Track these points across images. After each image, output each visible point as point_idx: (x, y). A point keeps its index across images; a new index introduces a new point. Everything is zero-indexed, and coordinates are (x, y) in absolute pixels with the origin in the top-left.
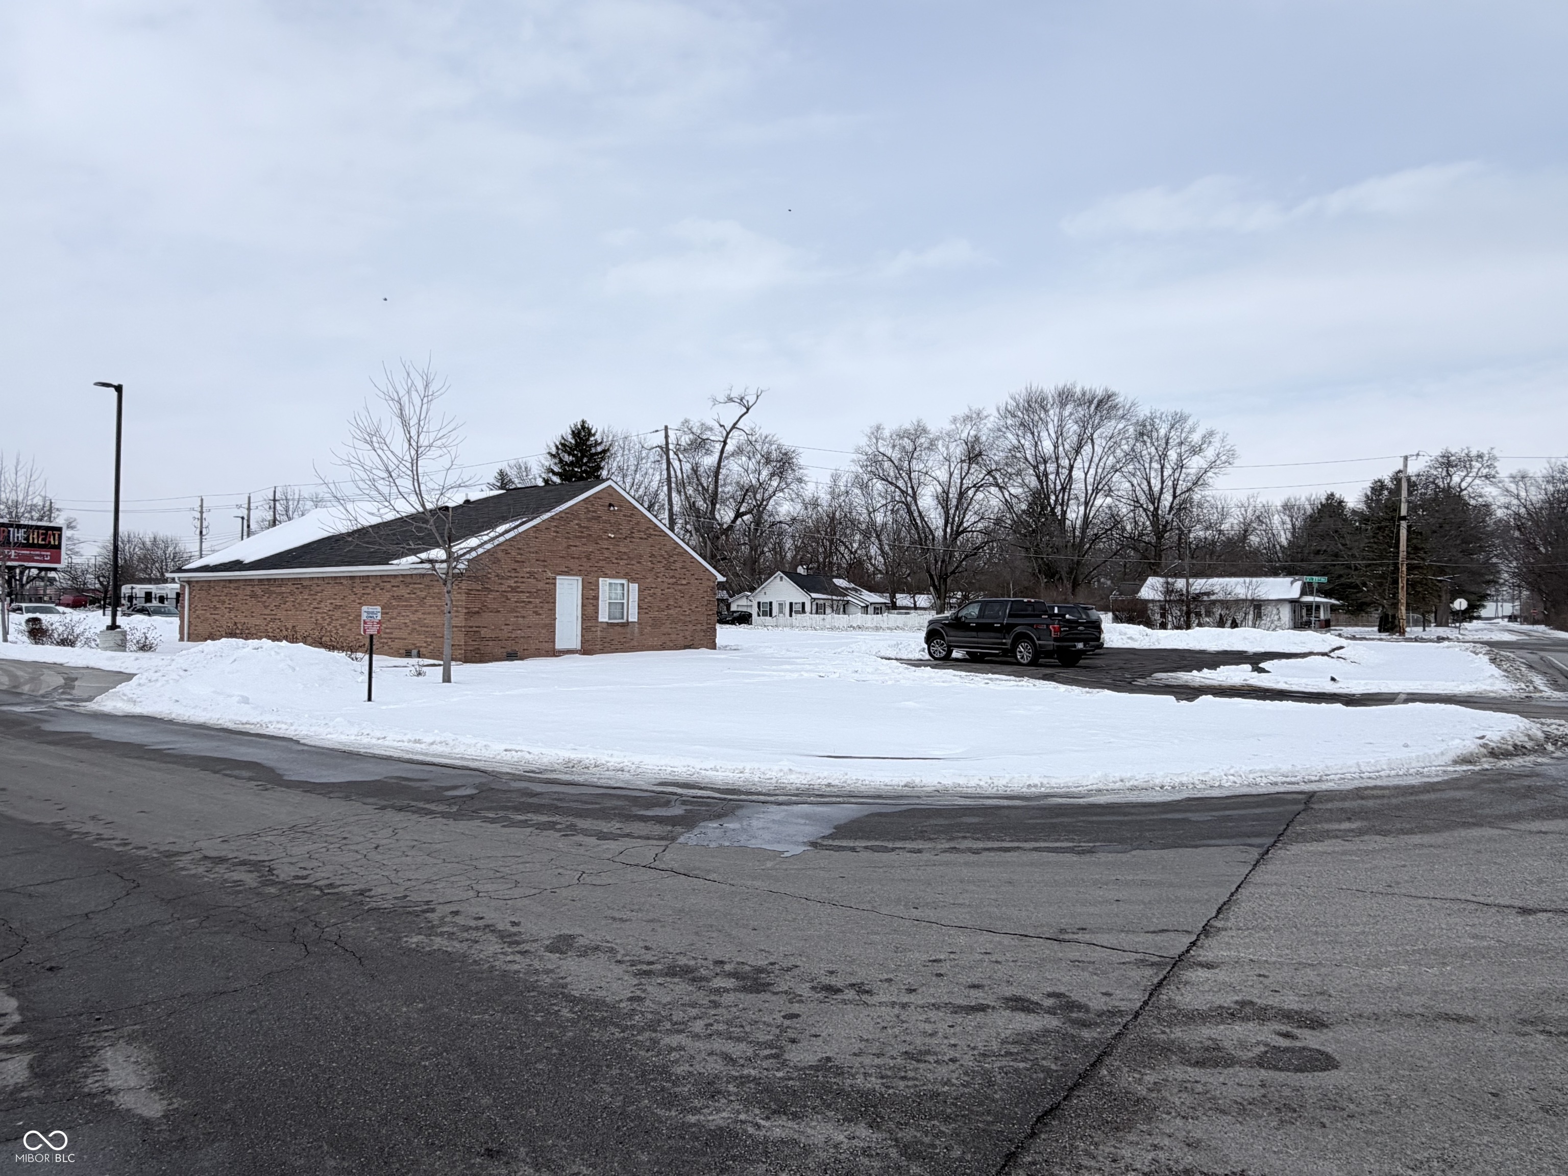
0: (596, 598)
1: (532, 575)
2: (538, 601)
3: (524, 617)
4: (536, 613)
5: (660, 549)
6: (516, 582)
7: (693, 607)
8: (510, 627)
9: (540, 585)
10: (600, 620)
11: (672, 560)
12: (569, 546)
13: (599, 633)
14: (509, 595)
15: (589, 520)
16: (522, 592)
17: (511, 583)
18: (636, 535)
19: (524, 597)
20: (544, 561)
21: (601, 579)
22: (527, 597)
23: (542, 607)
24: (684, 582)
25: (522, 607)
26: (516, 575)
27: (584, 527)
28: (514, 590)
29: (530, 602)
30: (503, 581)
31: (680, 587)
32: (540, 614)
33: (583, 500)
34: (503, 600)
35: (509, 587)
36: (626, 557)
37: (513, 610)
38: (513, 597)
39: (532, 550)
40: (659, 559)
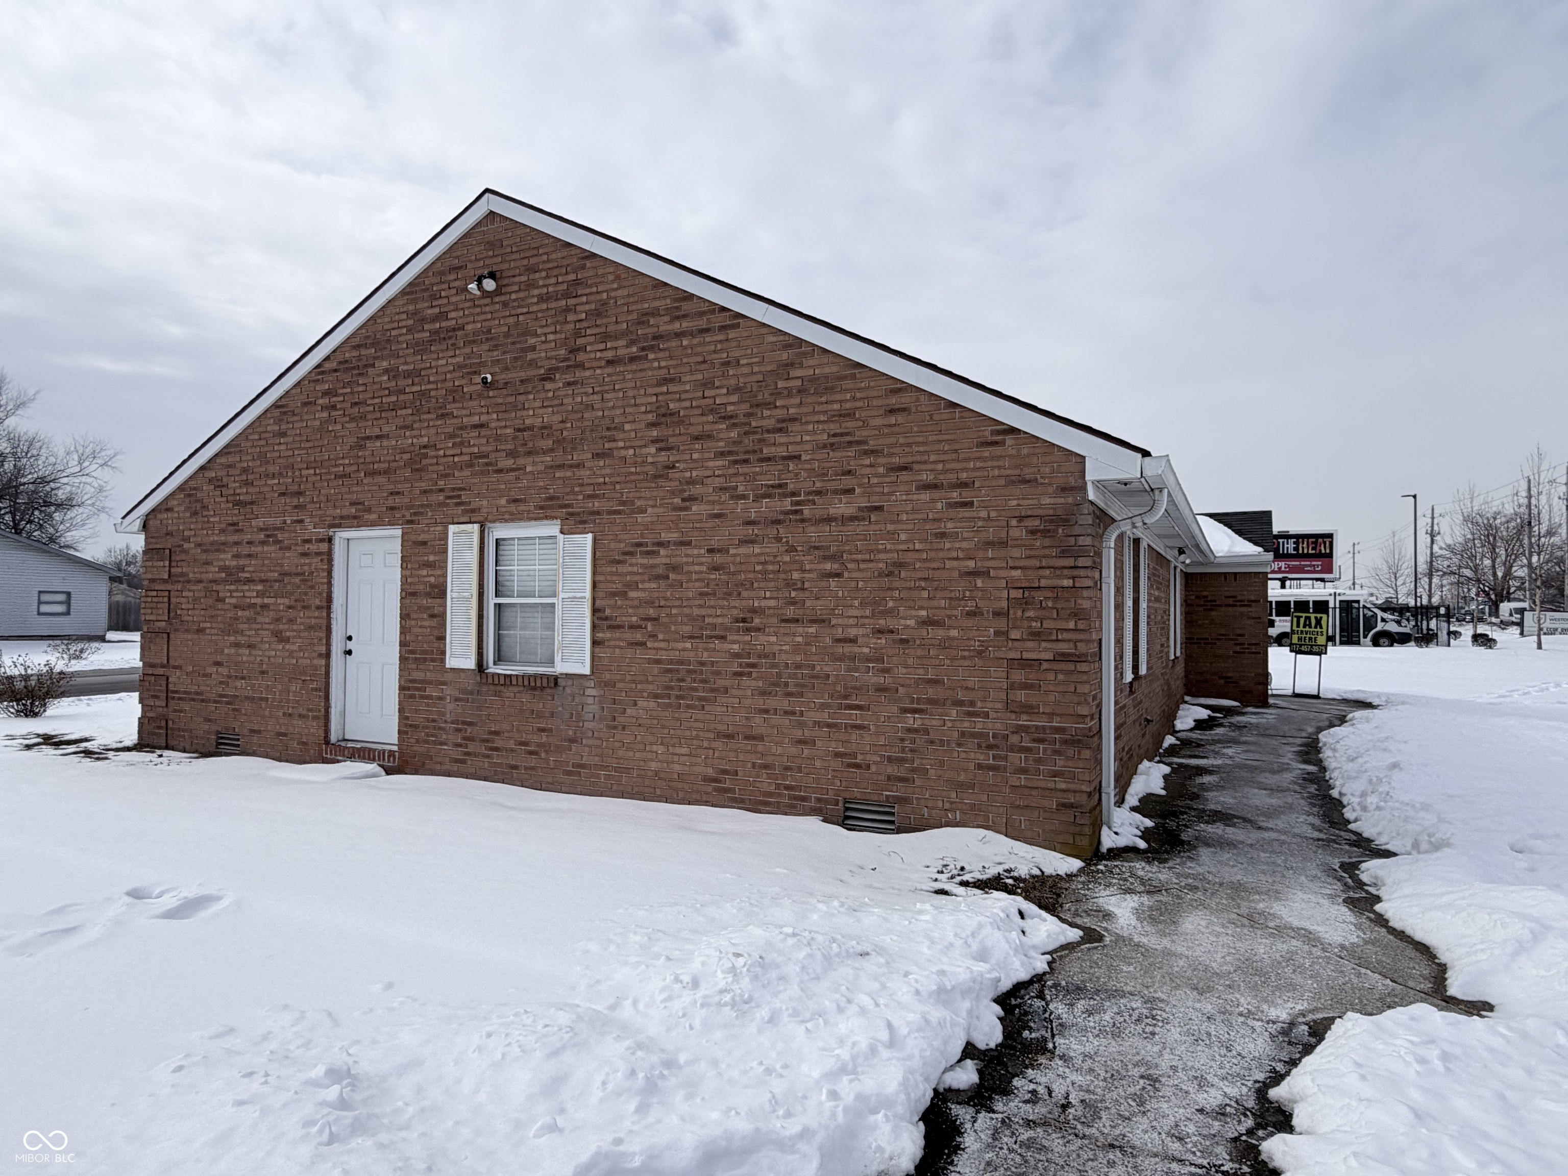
0: (441, 592)
1: (270, 535)
2: (283, 601)
3: (250, 646)
4: (280, 637)
5: (707, 384)
6: (236, 556)
7: (907, 622)
8: (224, 671)
9: (290, 561)
10: (452, 662)
11: (767, 419)
12: (360, 444)
13: (450, 707)
14: (224, 590)
15: (421, 348)
16: (249, 581)
17: (227, 559)
18: (594, 352)
19: (251, 593)
20: (299, 493)
21: (452, 528)
22: (260, 594)
23: (291, 621)
24: (841, 507)
25: (249, 620)
26: (236, 538)
27: (407, 375)
28: (232, 576)
29: (264, 607)
30: (211, 556)
31: (813, 533)
32: (287, 640)
33: (404, 292)
34: (210, 601)
35: (222, 569)
36: (548, 443)
37: (230, 629)
38: (231, 595)
39: (272, 469)
40: (700, 423)
